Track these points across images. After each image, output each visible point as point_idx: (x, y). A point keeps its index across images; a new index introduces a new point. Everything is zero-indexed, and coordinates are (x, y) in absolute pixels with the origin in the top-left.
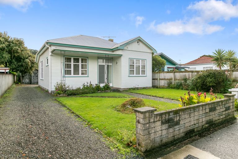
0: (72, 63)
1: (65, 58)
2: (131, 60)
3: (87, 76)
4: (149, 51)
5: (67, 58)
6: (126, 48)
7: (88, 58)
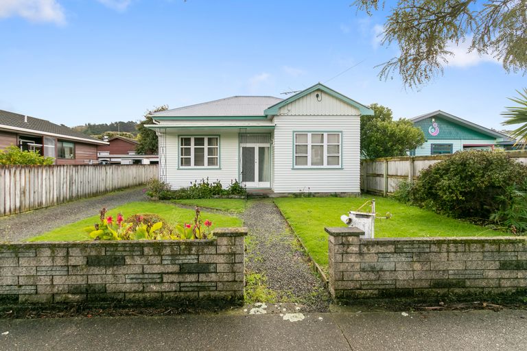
0: (192, 147)
1: (182, 139)
2: (299, 135)
3: (218, 167)
4: (353, 112)
5: (185, 139)
6: (284, 111)
7: (219, 136)
